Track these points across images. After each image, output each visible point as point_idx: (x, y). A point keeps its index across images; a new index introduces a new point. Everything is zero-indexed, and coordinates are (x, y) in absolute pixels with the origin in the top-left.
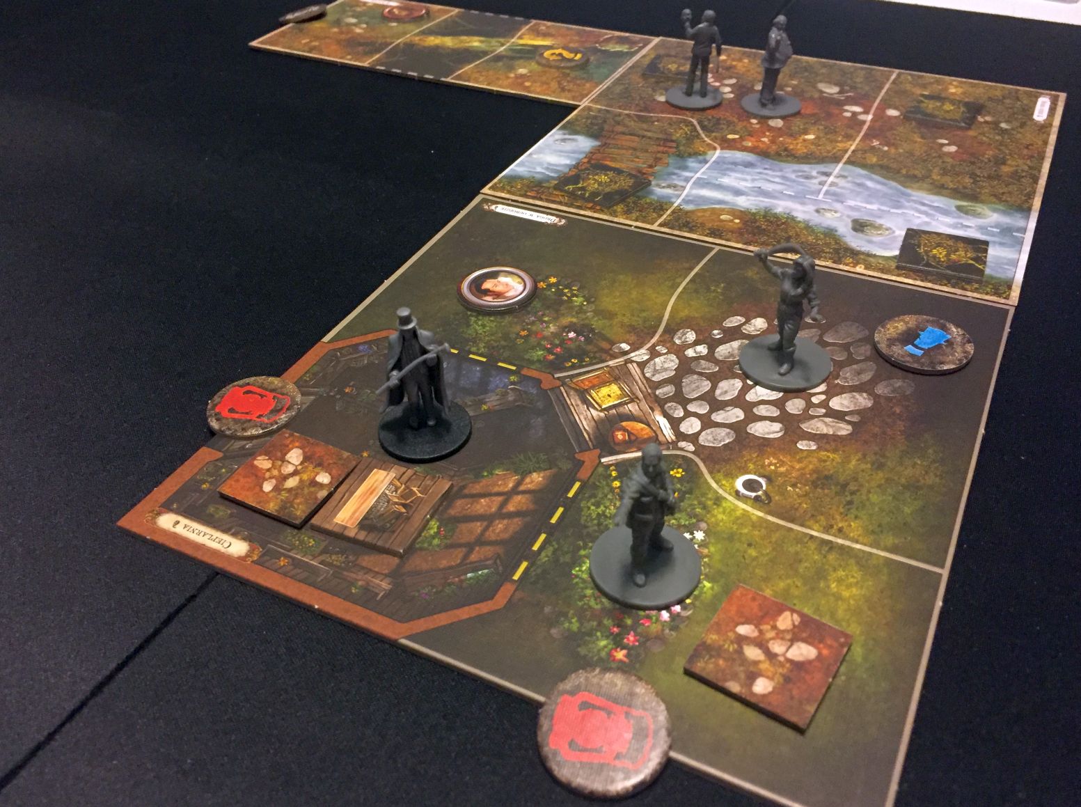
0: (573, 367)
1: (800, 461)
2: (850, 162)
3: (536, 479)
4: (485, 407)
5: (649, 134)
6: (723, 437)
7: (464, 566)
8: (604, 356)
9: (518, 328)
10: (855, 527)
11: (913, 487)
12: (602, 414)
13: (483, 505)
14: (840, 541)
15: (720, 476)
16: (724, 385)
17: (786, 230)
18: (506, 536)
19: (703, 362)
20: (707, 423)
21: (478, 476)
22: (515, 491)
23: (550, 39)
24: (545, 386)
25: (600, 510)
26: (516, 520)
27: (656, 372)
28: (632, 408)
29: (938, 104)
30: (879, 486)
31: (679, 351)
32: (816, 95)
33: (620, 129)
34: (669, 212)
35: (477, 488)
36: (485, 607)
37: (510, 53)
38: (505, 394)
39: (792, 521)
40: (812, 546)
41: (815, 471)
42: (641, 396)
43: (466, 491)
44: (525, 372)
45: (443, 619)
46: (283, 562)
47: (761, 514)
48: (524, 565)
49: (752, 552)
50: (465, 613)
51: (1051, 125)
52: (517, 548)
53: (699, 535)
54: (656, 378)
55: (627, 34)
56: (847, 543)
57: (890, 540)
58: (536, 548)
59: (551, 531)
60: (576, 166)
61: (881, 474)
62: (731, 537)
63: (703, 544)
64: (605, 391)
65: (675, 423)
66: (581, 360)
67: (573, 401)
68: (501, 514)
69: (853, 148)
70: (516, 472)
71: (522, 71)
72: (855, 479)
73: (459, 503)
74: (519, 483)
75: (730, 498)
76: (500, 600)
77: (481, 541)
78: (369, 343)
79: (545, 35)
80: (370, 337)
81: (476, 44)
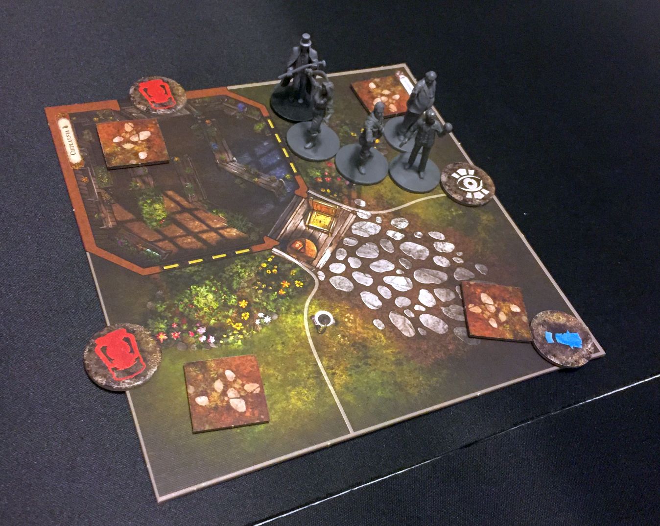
0: (323, 194)
1: (364, 329)
3: (232, 232)
4: (256, 180)
6: (343, 285)
7: (153, 245)
8: (346, 200)
10: (343, 379)
12: (304, 228)
13: (193, 224)
15: (316, 302)
16: (382, 262)
18: (186, 246)
19: (390, 243)
20: (348, 273)
21: (210, 210)
22: (216, 230)
24: (297, 192)
25: (241, 270)
26: (199, 243)
27: (360, 228)
28: (322, 237)
31: (387, 227)
35: (201, 215)
36: (136, 269)
38: (273, 181)
41: (365, 340)
42: (335, 234)
43: (196, 213)
44: (298, 178)
46: (85, 179)
47: (308, 334)
48: (177, 265)
49: (280, 347)
50: (125, 264)
52: (183, 256)
53: (267, 320)
54: (354, 232)
56: (328, 382)
58: (190, 263)
59: (207, 261)
62: (280, 333)
63: (262, 324)
64: (322, 217)
65: (333, 259)
66: (332, 193)
67: (300, 210)
68: (196, 236)
70: (228, 222)
73: (187, 215)
74: (223, 228)
75: (306, 316)
76: (146, 272)
77: (172, 240)
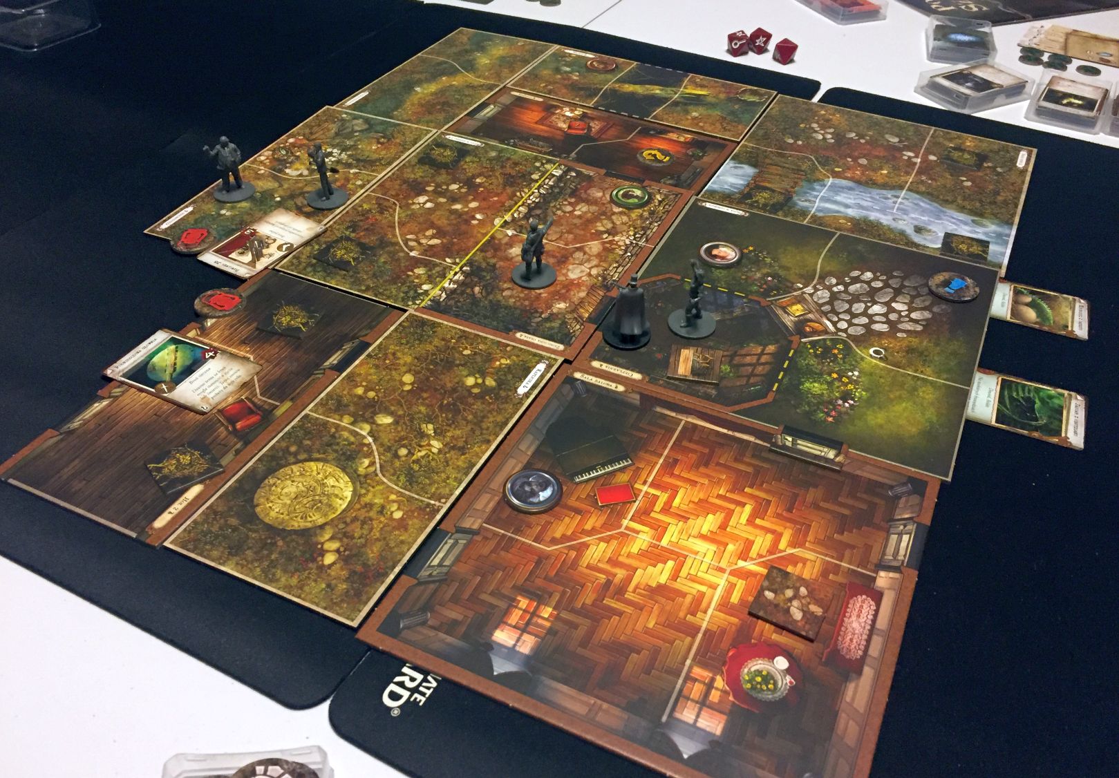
0: (776, 295)
1: (899, 342)
2: (909, 190)
3: (771, 348)
4: (735, 314)
5: (787, 166)
6: (860, 331)
7: (748, 385)
8: (790, 290)
9: (740, 274)
10: (929, 370)
11: (954, 354)
12: (796, 319)
13: (748, 359)
14: (922, 376)
15: (861, 348)
16: (855, 306)
17: (877, 231)
18: (764, 372)
19: (843, 294)
20: (850, 324)
21: (742, 347)
22: (762, 353)
23: (706, 89)
24: (762, 304)
25: (807, 362)
26: (766, 366)
27: (819, 298)
28: (810, 316)
29: (960, 154)
30: (938, 353)
31: (829, 288)
32: (885, 143)
33: (768, 161)
34: (809, 217)
35: (743, 352)
36: (763, 401)
37: (682, 100)
38: (743, 308)
39: (899, 368)
40: (910, 378)
41: (908, 346)
42: (814, 310)
43: (739, 353)
44: (750, 297)
45: (746, 405)
46: (661, 382)
47: (883, 365)
48: (776, 385)
49: (882, 380)
50: (755, 403)
51: (1027, 170)
52: (770, 378)
53: (856, 373)
54: (821, 301)
55: (756, 88)
56: (926, 377)
57: (945, 376)
58: (780, 377)
59: (785, 370)
60: (748, 185)
61: (938, 348)
62: (871, 374)
63: (858, 377)
64: (795, 308)
65: (834, 324)
66: (779, 291)
67: (780, 312)
68: (759, 364)
69: (911, 180)
70: (761, 345)
71: (695, 114)
72: (927, 350)
73: (737, 358)
74: (763, 350)
75: (868, 358)
76: (770, 399)
77: (752, 375)
78: (662, 281)
79: (702, 86)
80: (661, 277)
81: (658, 92)
